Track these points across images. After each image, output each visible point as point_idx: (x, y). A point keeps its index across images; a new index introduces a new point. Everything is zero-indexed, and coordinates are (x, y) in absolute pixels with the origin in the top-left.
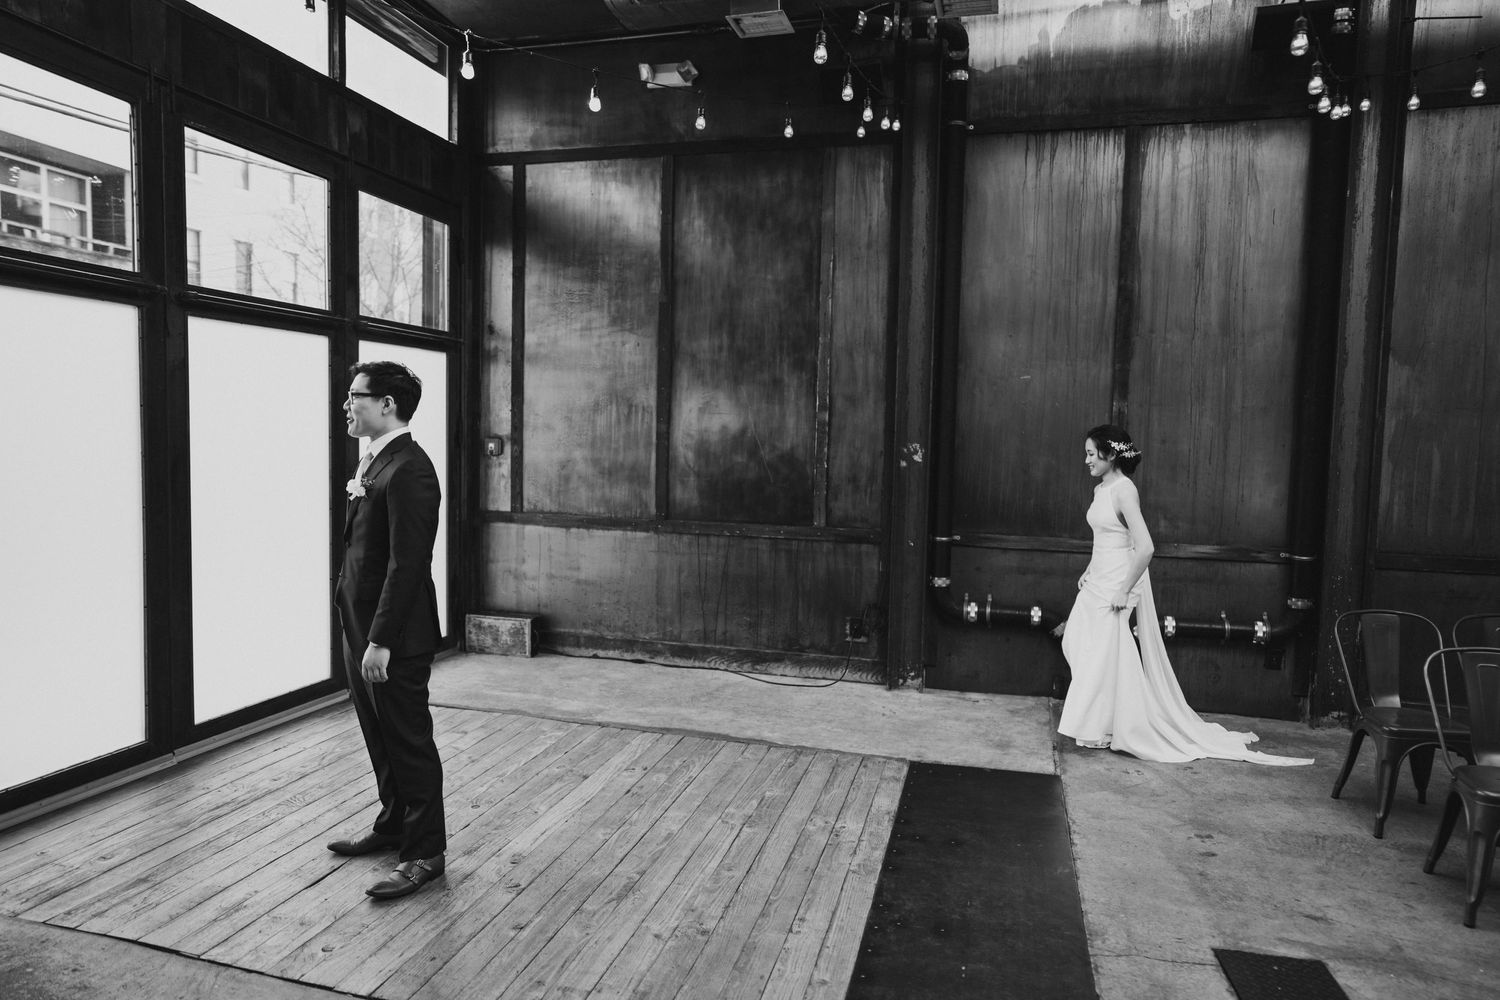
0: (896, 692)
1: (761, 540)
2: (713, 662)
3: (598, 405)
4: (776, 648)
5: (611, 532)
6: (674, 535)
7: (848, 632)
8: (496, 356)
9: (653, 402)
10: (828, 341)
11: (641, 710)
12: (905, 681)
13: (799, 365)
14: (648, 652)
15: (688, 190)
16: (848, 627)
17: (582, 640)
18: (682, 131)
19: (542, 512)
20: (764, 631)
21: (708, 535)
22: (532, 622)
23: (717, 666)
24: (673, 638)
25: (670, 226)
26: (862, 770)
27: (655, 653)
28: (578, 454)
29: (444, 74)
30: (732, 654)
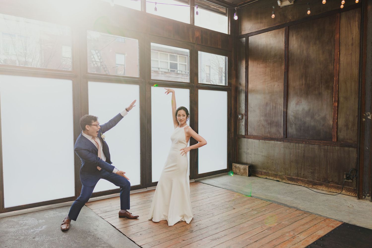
0: (361, 200)
1: (315, 145)
2: (300, 183)
3: (267, 104)
4: (320, 181)
5: (271, 141)
6: (289, 143)
7: (345, 178)
8: (241, 92)
9: (282, 103)
10: (337, 79)
11: (266, 194)
12: (365, 197)
13: (327, 87)
14: (281, 178)
15: (293, 36)
16: (345, 176)
17: (263, 173)
18: (291, 19)
19: (253, 135)
20: (316, 175)
21: (299, 143)
22: (249, 167)
23: (301, 185)
24: (288, 175)
25: (287, 48)
26: (323, 222)
27: (283, 179)
28: (262, 118)
29: (226, 16)
30: (306, 181)
